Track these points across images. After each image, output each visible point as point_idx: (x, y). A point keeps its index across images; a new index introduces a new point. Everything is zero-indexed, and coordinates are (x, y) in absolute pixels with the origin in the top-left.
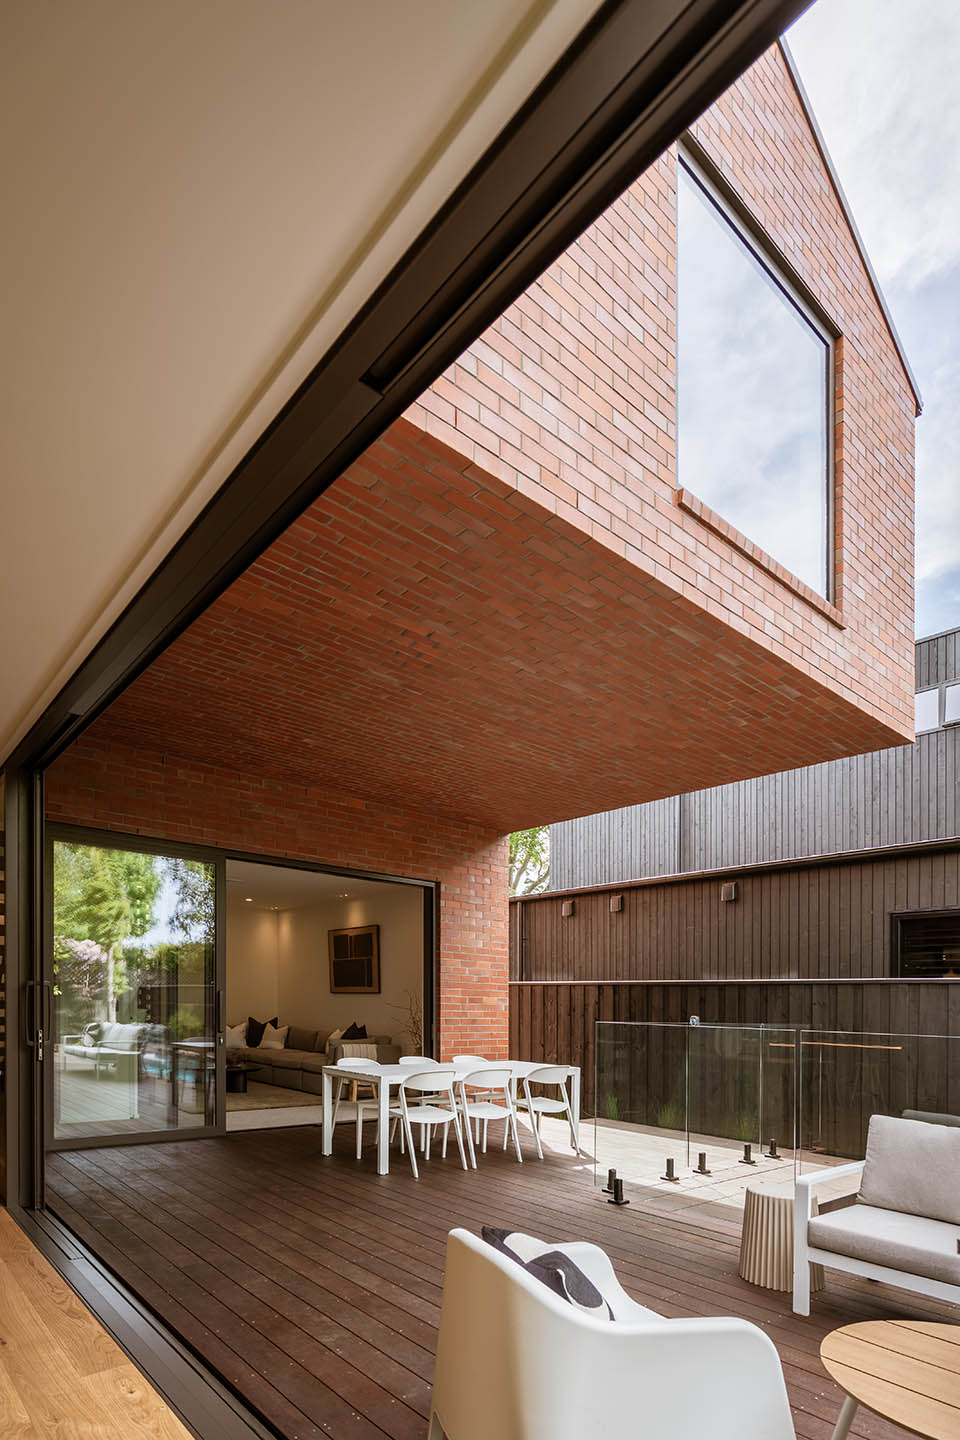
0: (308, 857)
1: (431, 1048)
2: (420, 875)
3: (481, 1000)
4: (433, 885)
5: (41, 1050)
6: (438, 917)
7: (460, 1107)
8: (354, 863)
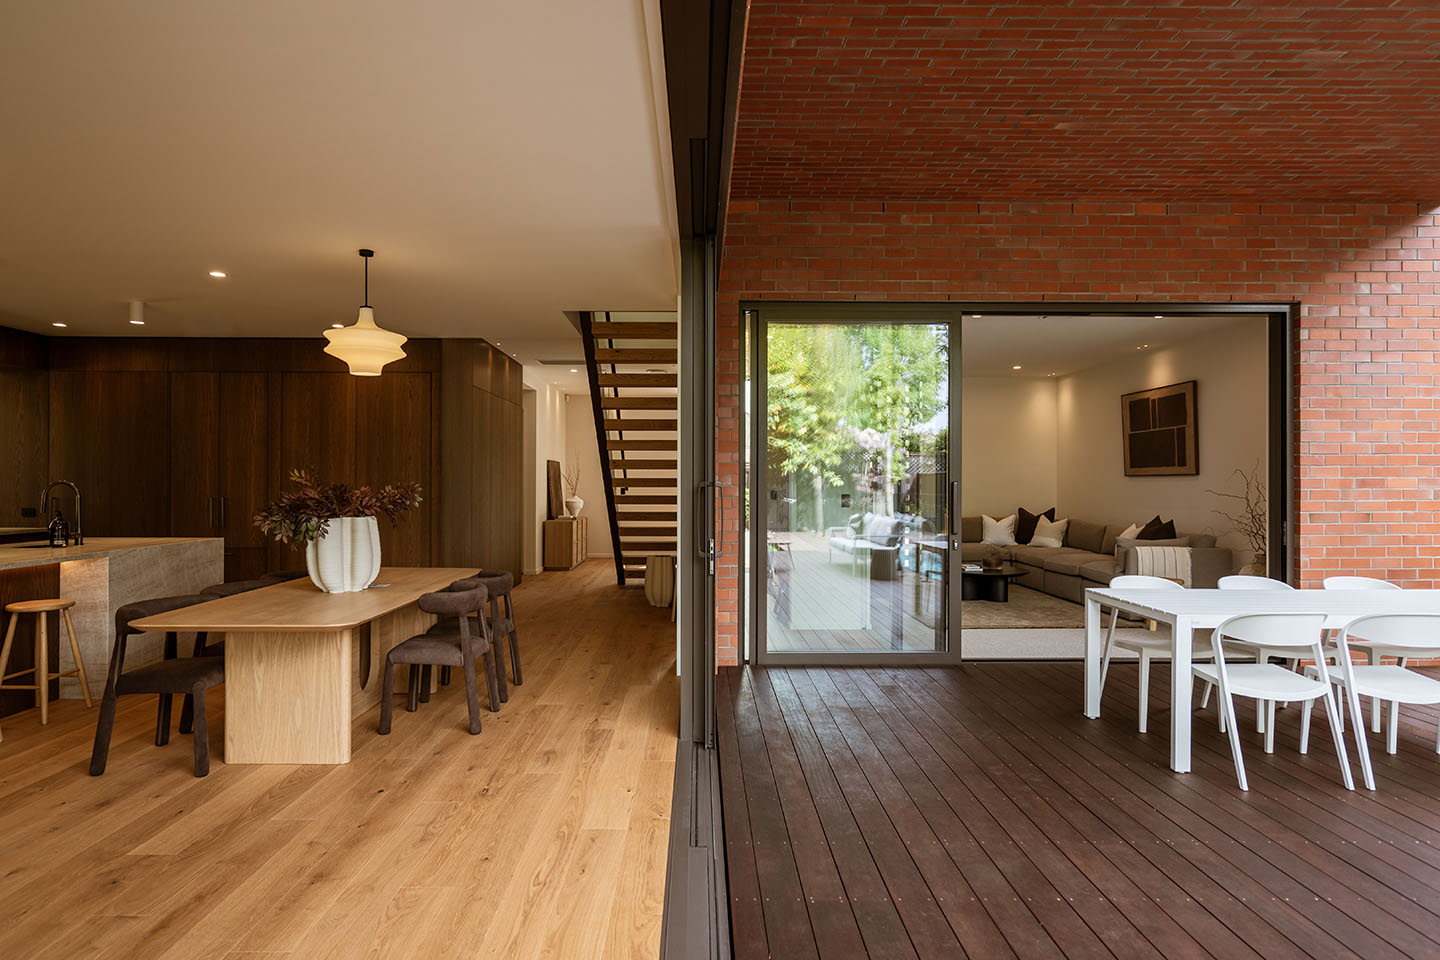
0: (1074, 296)
1: (1282, 564)
2: (1260, 297)
3: (1381, 483)
4: (1286, 308)
5: (712, 563)
6: (1296, 358)
7: (1337, 672)
8: (1147, 294)
